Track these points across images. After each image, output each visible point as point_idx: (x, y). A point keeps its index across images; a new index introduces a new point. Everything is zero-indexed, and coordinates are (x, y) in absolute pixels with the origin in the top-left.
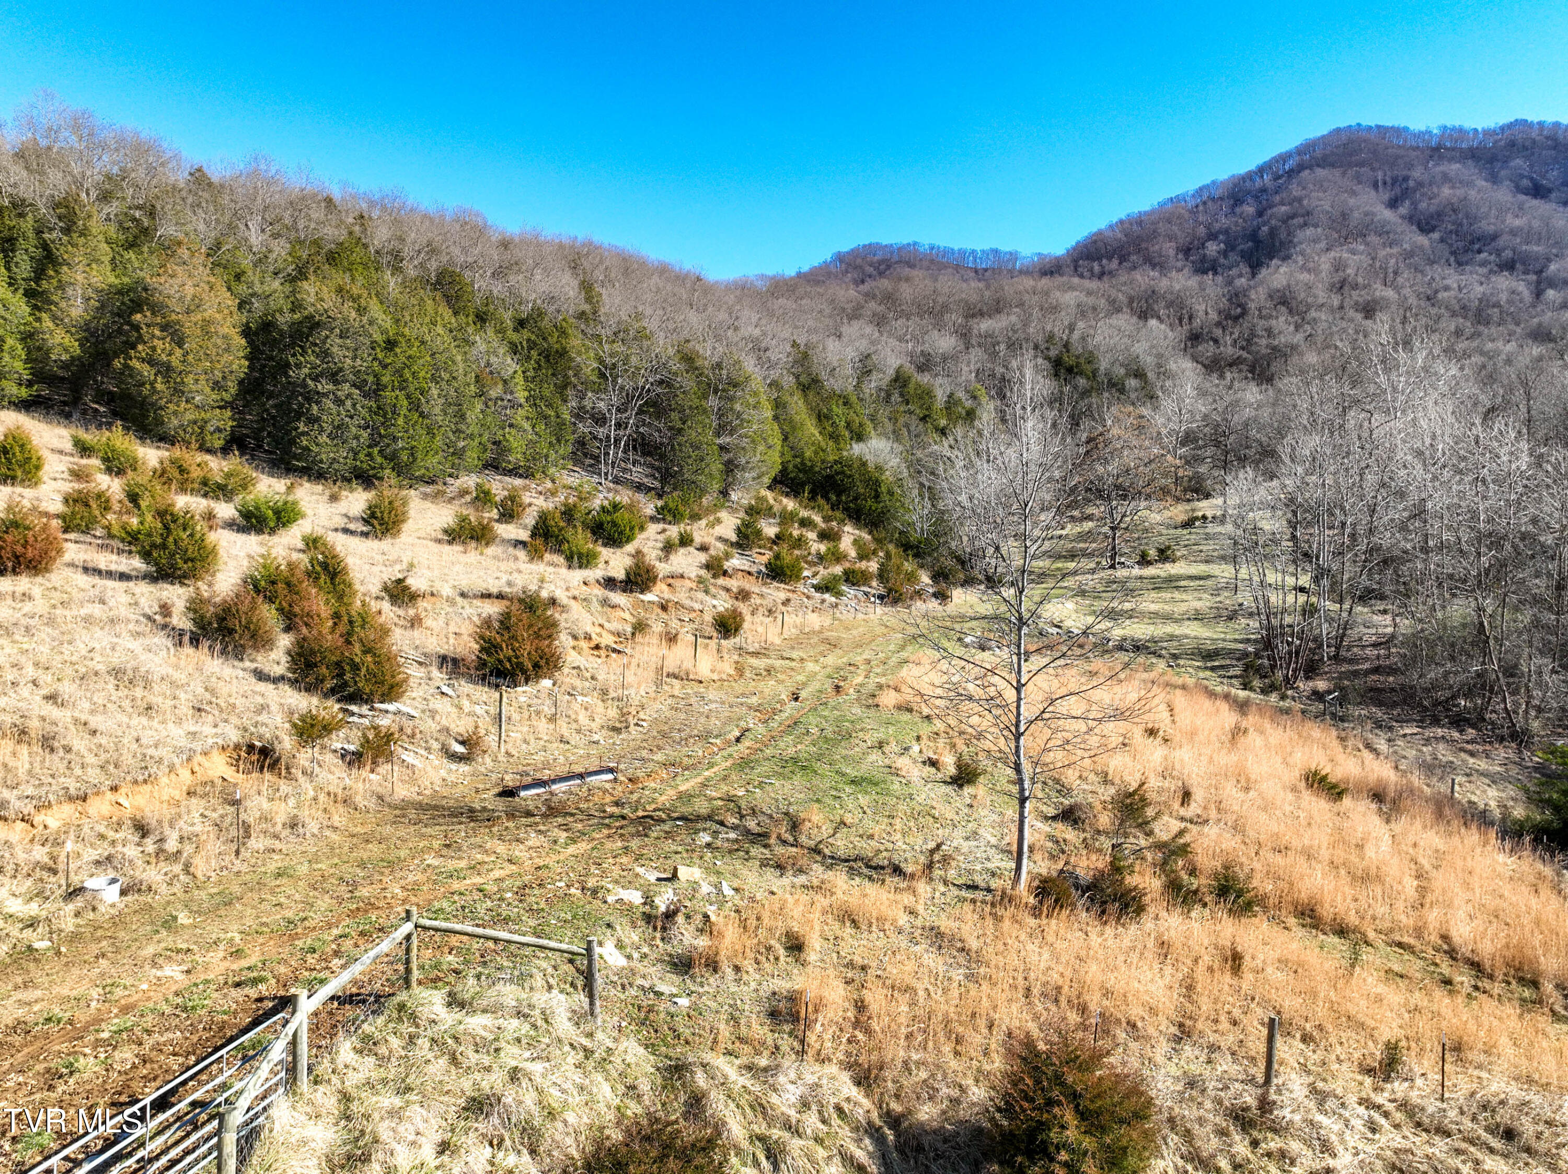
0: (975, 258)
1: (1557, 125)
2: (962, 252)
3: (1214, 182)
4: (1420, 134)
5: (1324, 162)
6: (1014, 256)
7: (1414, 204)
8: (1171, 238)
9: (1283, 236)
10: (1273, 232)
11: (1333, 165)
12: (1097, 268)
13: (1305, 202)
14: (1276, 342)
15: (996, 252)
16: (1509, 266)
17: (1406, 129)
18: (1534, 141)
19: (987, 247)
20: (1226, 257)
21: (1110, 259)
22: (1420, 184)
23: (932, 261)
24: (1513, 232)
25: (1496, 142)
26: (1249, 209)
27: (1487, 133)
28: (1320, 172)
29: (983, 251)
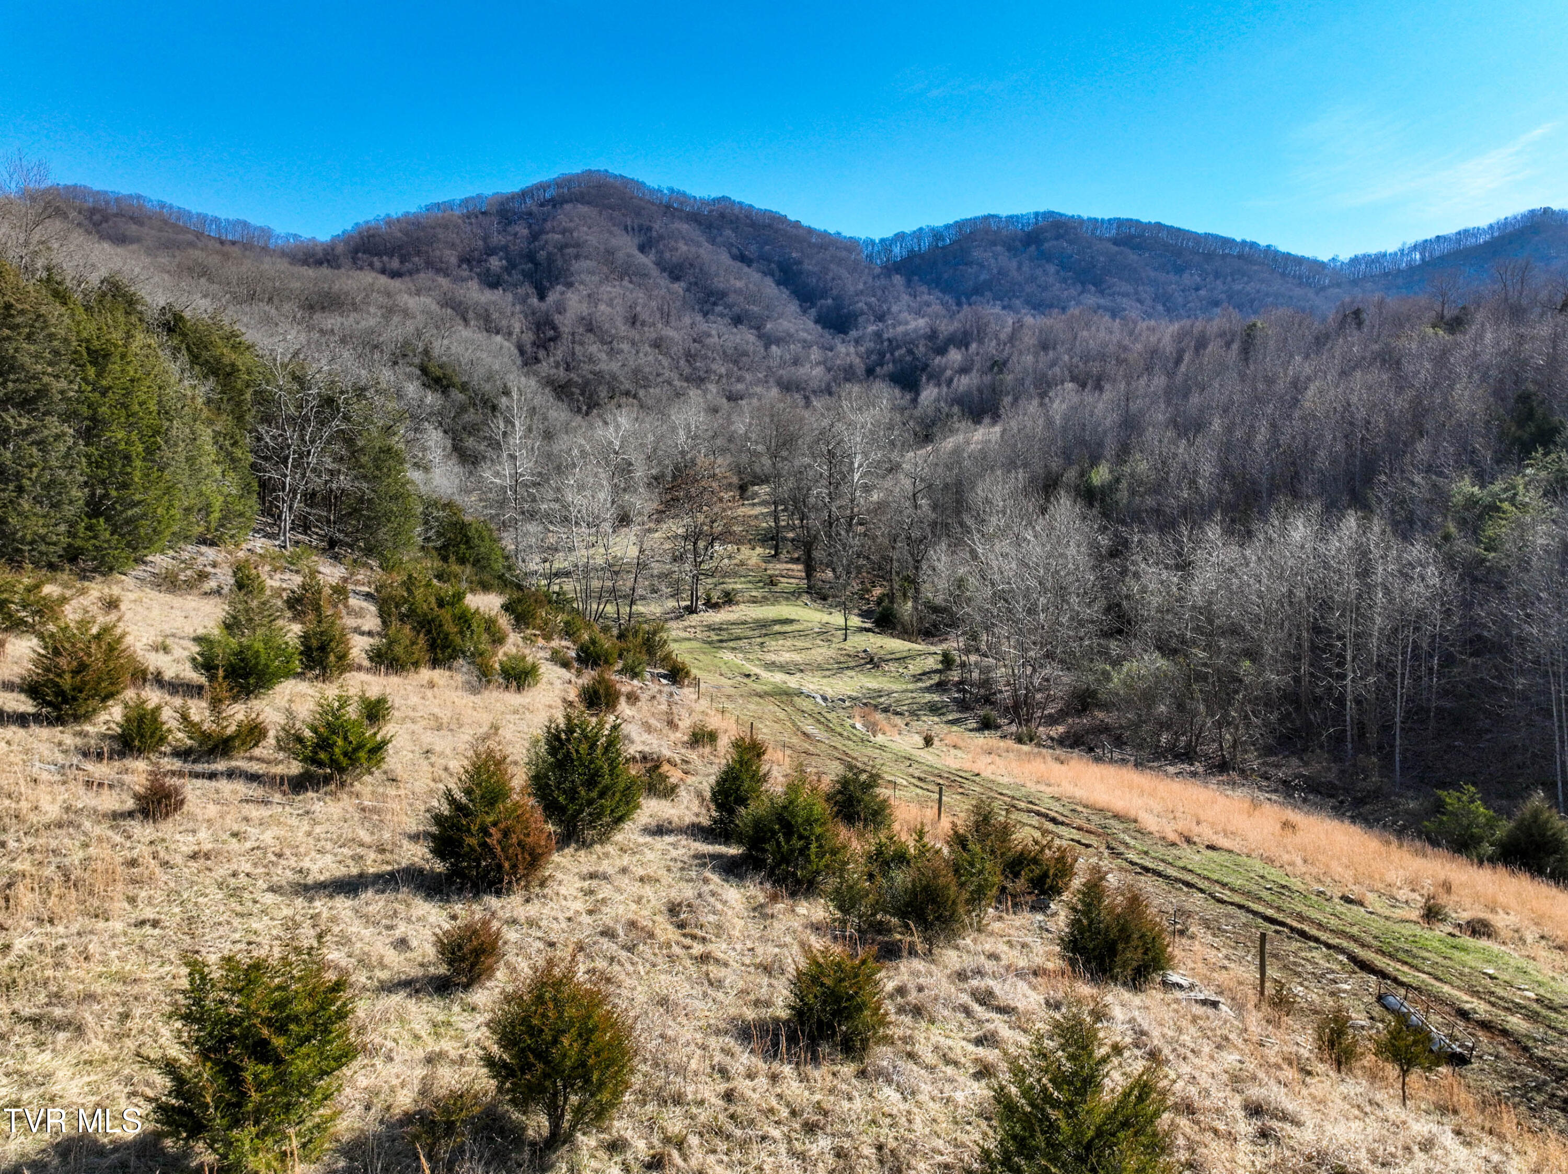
0: (218, 226)
1: (751, 206)
2: (203, 218)
3: (479, 196)
4: (652, 191)
5: (580, 198)
6: (266, 232)
7: (660, 253)
8: (453, 246)
9: (559, 263)
10: (550, 258)
11: (589, 203)
12: (378, 264)
13: (575, 234)
14: (597, 369)
15: (245, 224)
16: (737, 320)
17: (643, 184)
18: (737, 218)
19: (232, 216)
20: (510, 274)
21: (391, 256)
22: (661, 237)
23: (165, 222)
24: (739, 292)
25: (711, 211)
26: (522, 231)
27: (704, 202)
28: (583, 209)
29: (227, 221)
